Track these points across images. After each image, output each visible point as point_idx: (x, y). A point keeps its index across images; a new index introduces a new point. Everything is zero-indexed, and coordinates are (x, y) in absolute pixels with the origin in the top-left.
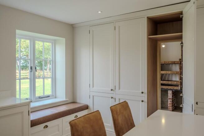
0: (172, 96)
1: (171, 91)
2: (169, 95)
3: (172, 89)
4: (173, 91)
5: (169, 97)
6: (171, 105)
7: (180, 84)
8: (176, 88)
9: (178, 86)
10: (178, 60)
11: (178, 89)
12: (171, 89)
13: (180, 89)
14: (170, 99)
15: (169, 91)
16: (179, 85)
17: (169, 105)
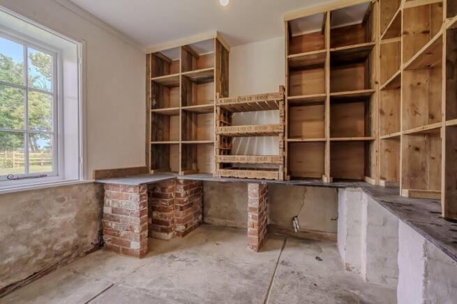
0: (261, 201)
1: (257, 185)
2: (249, 197)
3: (261, 177)
4: (261, 185)
5: (249, 205)
6: (256, 229)
7: (282, 162)
8: (269, 176)
9: (277, 170)
10: (278, 91)
11: (276, 178)
12: (255, 180)
13: (282, 179)
14: (253, 209)
15: (250, 186)
16: (281, 167)
17: (249, 230)
